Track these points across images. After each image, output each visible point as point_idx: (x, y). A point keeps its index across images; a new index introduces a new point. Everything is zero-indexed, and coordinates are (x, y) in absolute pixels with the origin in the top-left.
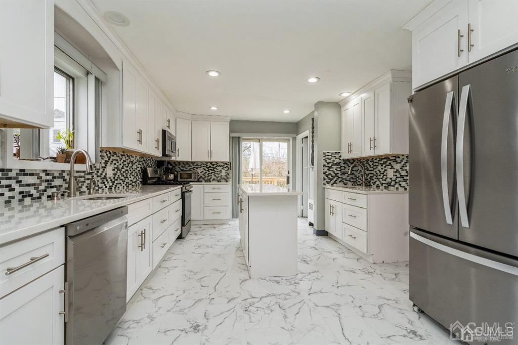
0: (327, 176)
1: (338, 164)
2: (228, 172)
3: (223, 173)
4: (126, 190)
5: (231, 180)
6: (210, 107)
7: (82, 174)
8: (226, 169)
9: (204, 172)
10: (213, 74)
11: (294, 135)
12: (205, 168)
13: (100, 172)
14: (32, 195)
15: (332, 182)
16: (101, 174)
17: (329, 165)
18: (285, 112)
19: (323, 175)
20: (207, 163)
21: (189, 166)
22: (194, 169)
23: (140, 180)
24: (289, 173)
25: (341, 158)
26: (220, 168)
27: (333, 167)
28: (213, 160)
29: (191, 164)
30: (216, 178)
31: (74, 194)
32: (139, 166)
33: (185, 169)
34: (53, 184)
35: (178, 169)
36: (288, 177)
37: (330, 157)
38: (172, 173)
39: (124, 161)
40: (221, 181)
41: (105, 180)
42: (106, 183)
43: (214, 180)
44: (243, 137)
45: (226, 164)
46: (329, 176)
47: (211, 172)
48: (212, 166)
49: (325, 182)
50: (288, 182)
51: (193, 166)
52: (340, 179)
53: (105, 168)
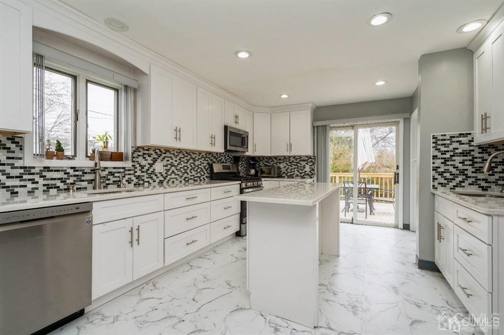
0: (441, 174)
1: (464, 154)
2: (313, 167)
3: (307, 169)
4: (184, 184)
5: (315, 176)
6: (281, 95)
8: (310, 164)
9: (287, 167)
10: (243, 55)
11: (407, 116)
12: (288, 162)
13: (146, 168)
14: (59, 187)
15: (451, 184)
16: (148, 170)
17: (444, 156)
18: (378, 84)
19: (432, 173)
20: (290, 157)
21: (273, 161)
22: (277, 164)
23: (206, 175)
24: (398, 168)
25: (472, 143)
26: (303, 163)
27: (454, 158)
28: (292, 154)
29: (274, 159)
30: (299, 174)
31: (99, 187)
32: (206, 162)
33: (268, 164)
34: (83, 178)
35: (262, 164)
36: (398, 174)
37: (448, 142)
38: (253, 168)
39: (181, 158)
40: (305, 178)
41: (153, 175)
42: (154, 177)
43: (297, 175)
44: (331, 125)
45: (310, 158)
46: (445, 174)
47: (294, 167)
48: (295, 161)
49: (436, 183)
50: (397, 181)
51: (276, 161)
52: (470, 180)
53: (153, 164)
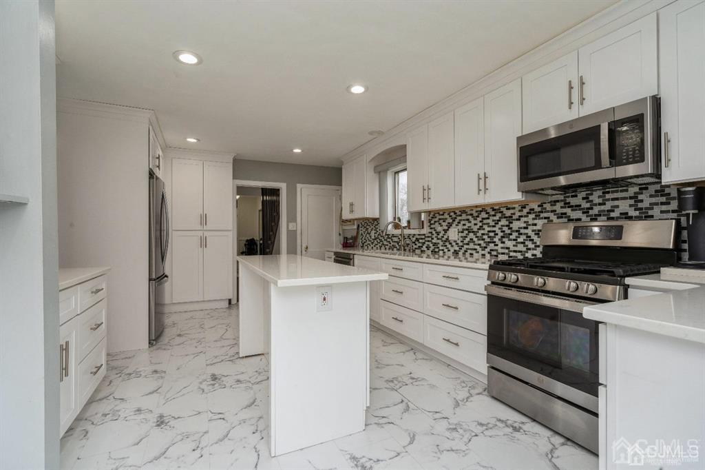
7: (423, 237)
13: (441, 235)
39: (483, 219)
41: (447, 244)
53: (448, 230)
